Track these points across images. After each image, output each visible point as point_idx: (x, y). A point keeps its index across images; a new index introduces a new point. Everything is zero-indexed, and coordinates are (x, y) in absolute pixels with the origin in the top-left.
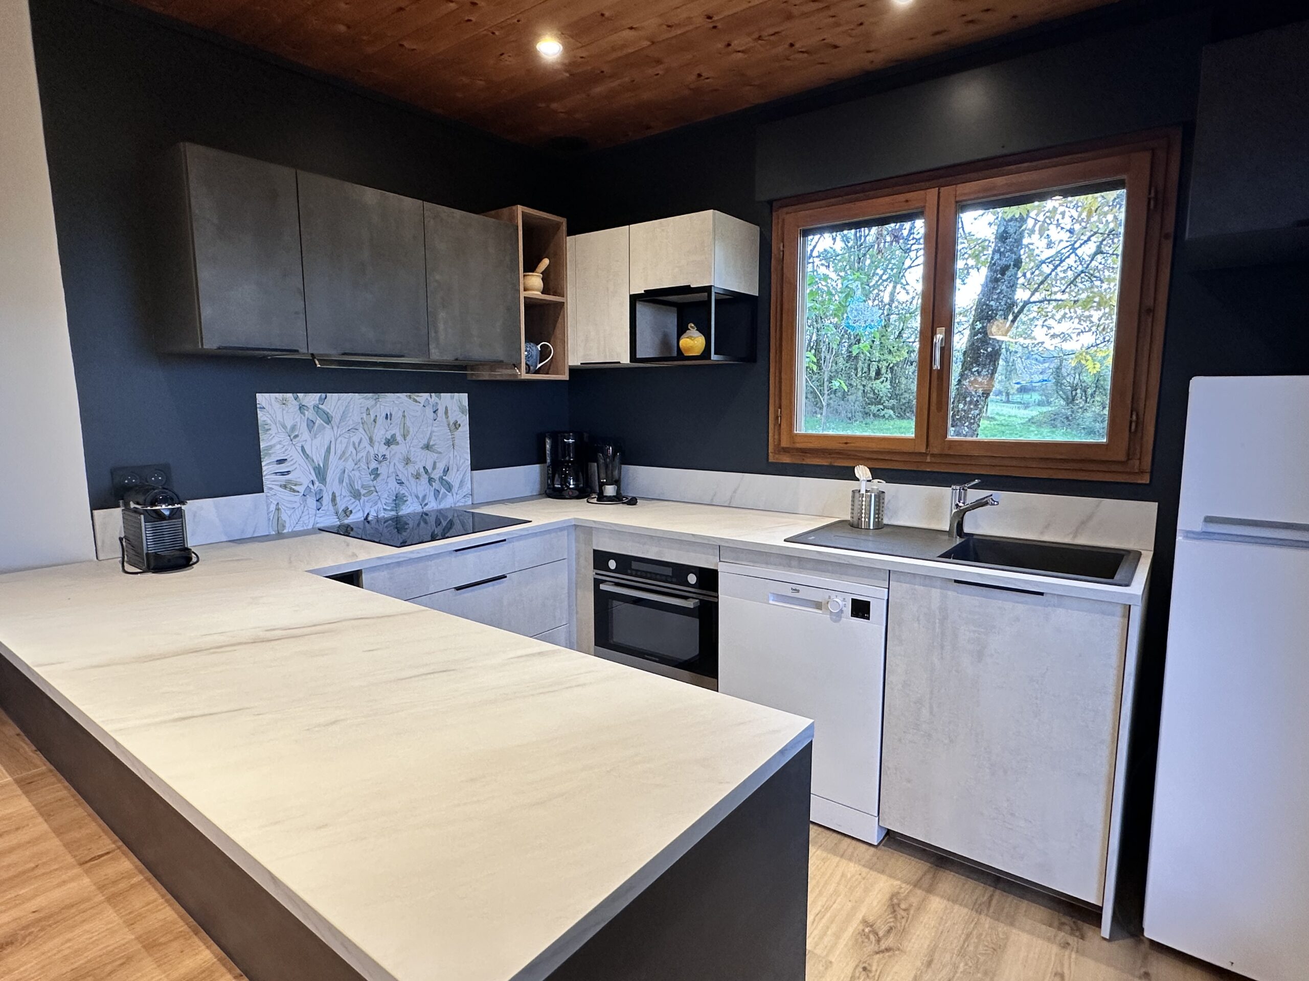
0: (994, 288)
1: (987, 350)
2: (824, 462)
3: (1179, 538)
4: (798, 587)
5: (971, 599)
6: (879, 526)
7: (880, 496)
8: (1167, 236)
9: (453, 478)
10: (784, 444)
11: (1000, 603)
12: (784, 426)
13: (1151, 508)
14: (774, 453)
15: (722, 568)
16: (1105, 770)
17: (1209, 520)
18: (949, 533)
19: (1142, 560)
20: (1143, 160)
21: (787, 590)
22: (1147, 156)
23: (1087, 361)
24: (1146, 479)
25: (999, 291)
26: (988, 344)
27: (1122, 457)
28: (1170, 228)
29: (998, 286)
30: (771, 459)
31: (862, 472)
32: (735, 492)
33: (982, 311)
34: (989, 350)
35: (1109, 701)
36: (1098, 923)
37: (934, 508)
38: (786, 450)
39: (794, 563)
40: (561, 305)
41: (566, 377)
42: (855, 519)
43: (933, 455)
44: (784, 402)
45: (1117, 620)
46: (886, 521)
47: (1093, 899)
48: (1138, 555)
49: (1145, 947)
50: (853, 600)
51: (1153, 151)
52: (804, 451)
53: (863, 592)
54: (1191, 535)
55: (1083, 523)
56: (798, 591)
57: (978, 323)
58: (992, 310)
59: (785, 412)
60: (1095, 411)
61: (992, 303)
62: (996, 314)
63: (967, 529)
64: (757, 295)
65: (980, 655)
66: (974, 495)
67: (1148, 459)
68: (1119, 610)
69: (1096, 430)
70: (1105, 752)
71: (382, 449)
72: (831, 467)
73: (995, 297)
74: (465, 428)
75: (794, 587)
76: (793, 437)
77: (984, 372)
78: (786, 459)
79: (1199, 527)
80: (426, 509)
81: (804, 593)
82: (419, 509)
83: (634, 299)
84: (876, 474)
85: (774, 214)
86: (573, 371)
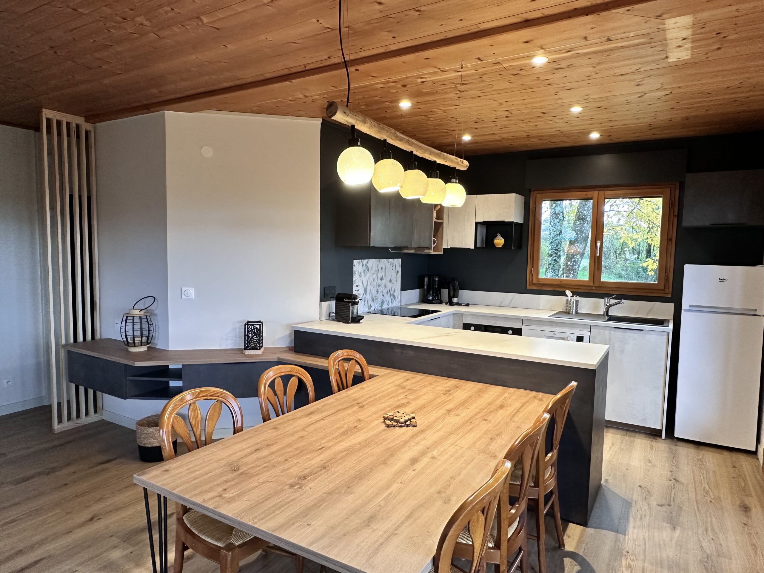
0: (585, 204)
1: (582, 235)
2: (551, 289)
3: (682, 312)
4: (555, 333)
5: (619, 333)
6: (577, 313)
7: (577, 302)
8: (675, 216)
9: (396, 294)
10: (534, 281)
11: (629, 334)
12: (534, 274)
13: (672, 305)
14: (529, 285)
15: (523, 327)
16: (662, 385)
17: (691, 306)
18: (603, 315)
19: (670, 322)
20: (668, 191)
21: (551, 334)
22: (669, 190)
23: (628, 240)
24: (670, 296)
25: (588, 206)
26: (583, 232)
27: (663, 288)
28: (676, 213)
29: (588, 203)
30: (528, 287)
31: (568, 293)
32: (511, 301)
33: (579, 215)
34: (583, 235)
35: (663, 363)
36: (661, 436)
37: (597, 307)
38: (535, 284)
39: (554, 324)
40: (442, 223)
41: (442, 253)
42: (568, 311)
43: (595, 287)
44: (535, 266)
45: (665, 337)
46: (579, 312)
47: (659, 427)
48: (668, 321)
49: (675, 440)
50: (577, 336)
51: (671, 188)
52: (543, 285)
53: (581, 333)
54: (686, 310)
55: (650, 310)
56: (556, 334)
57: (578, 221)
58: (585, 215)
59: (535, 269)
60: (622, 264)
61: (585, 212)
62: (587, 218)
63: (610, 314)
64: (522, 222)
65: (622, 351)
66: (613, 301)
67: (671, 289)
68: (666, 334)
69: (623, 275)
70: (662, 378)
71: (379, 281)
72: (554, 291)
73: (586, 209)
74: (400, 273)
75: (554, 333)
76: (538, 279)
77: (581, 247)
78: (535, 288)
79: (688, 308)
80: (389, 306)
81: (558, 335)
82: (387, 307)
83: (477, 224)
84: (574, 293)
85: (531, 193)
86: (445, 250)
